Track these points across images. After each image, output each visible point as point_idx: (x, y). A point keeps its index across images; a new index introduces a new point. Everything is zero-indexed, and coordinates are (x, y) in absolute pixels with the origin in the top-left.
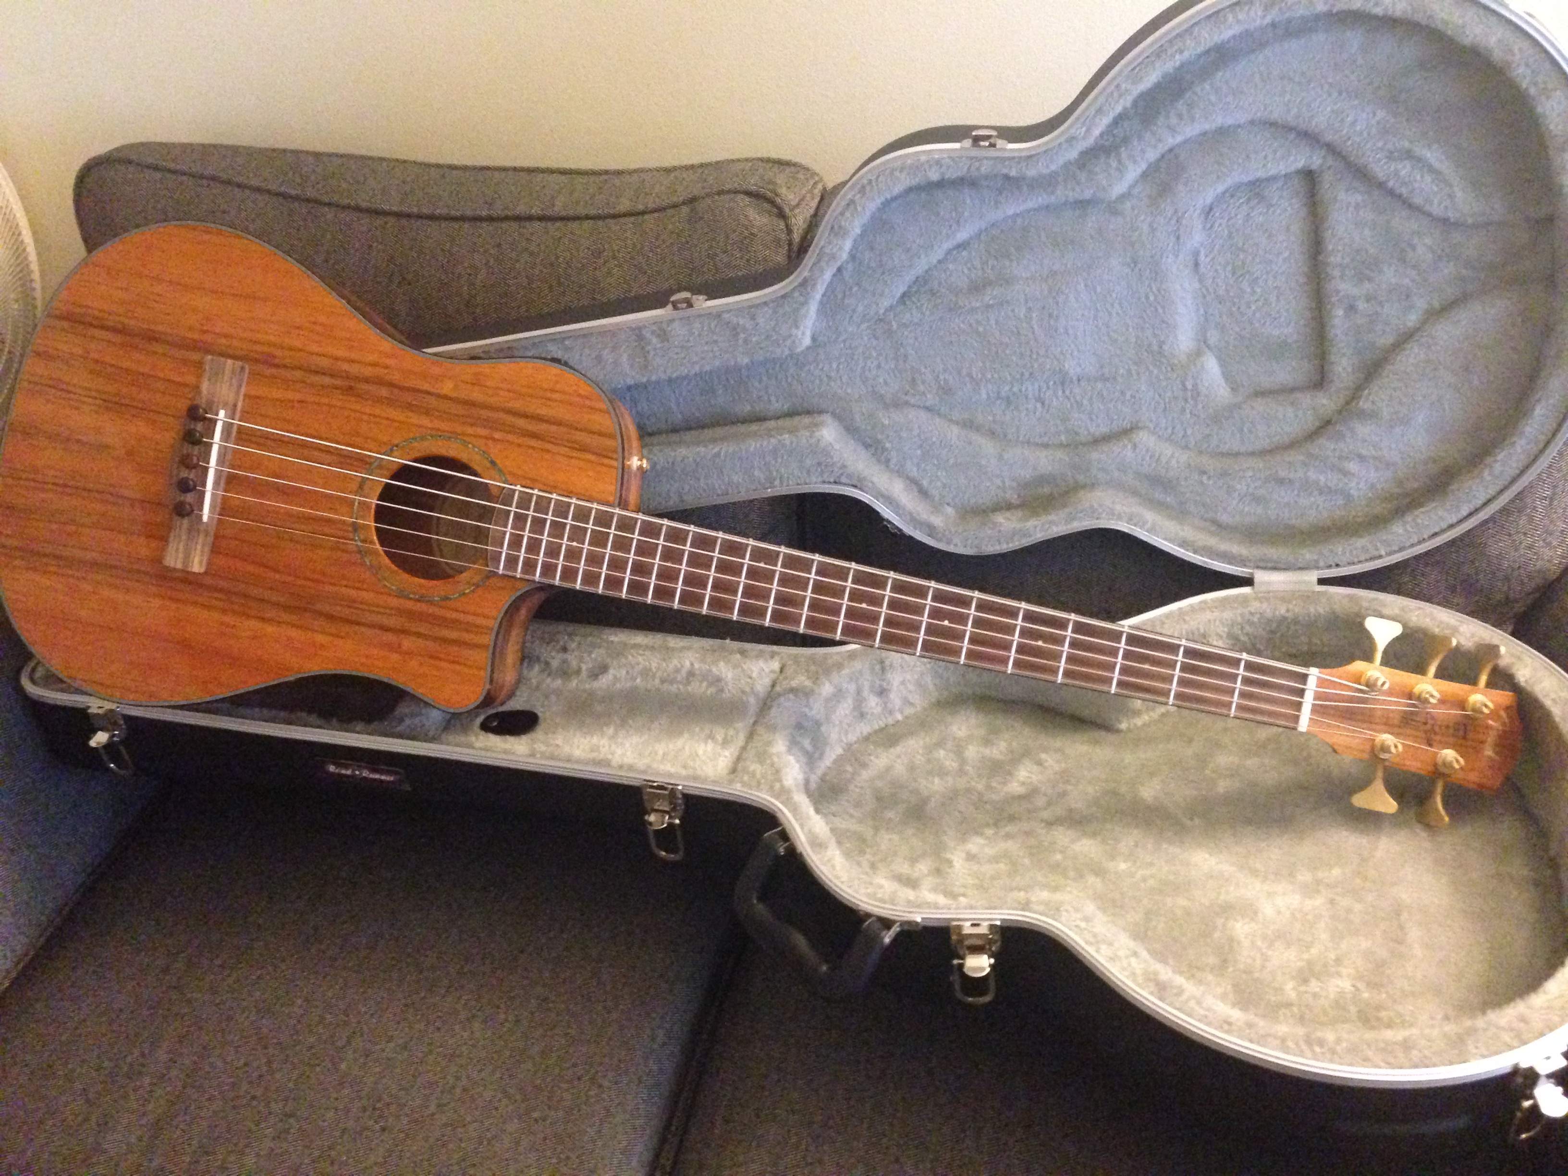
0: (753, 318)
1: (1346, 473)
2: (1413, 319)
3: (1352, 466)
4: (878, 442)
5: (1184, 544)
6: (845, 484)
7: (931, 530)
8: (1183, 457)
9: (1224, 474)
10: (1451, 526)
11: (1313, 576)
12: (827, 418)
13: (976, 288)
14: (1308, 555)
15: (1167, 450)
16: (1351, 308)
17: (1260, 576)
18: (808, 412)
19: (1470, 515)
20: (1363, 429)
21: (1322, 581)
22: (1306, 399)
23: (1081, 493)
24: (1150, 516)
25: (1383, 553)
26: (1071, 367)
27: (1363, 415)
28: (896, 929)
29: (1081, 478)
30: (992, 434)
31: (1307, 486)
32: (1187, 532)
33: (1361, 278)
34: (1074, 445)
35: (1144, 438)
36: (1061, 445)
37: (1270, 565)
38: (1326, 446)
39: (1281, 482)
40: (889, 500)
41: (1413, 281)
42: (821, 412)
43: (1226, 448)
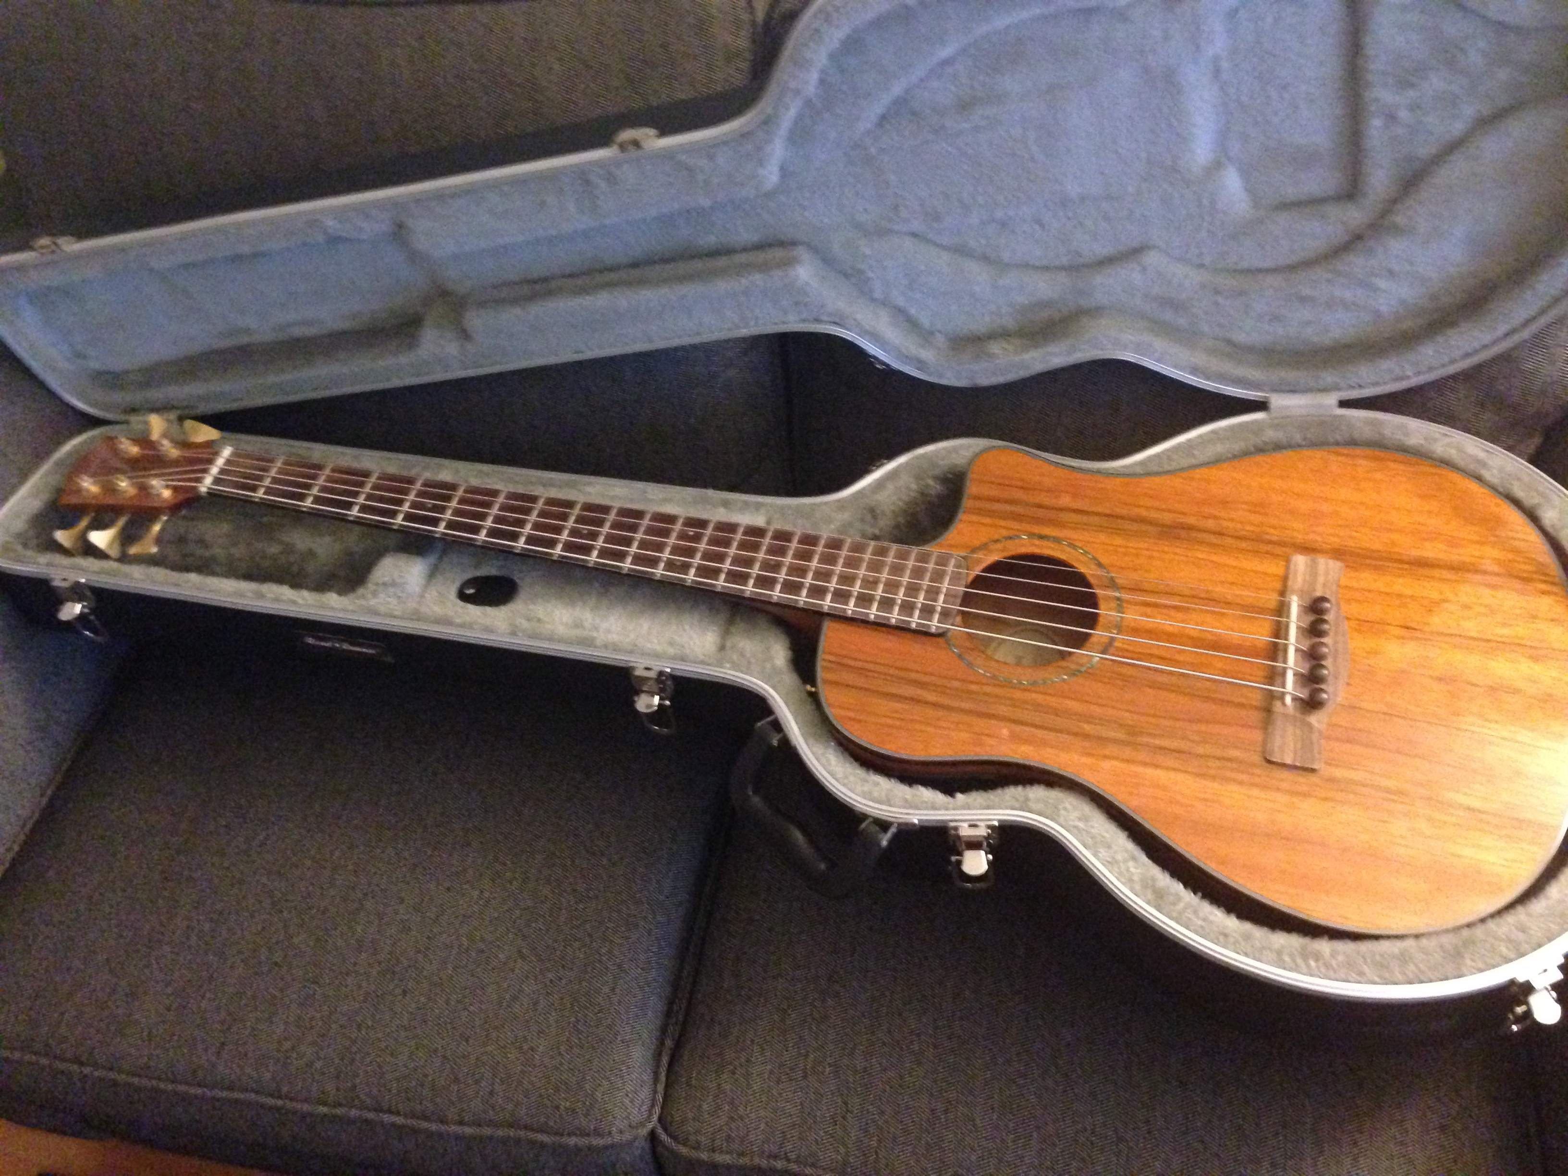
0: (711, 158)
1: (1376, 289)
2: (1458, 128)
3: (1382, 284)
4: (861, 272)
5: (1194, 371)
6: (826, 322)
7: (921, 364)
8: (1195, 277)
9: (1241, 293)
10: (1485, 347)
11: (1331, 400)
12: (801, 251)
13: (964, 106)
14: (1328, 377)
15: (1179, 271)
16: (1391, 118)
17: (1277, 401)
18: (782, 244)
19: (1507, 335)
20: (1396, 245)
21: (1343, 404)
22: (1334, 211)
23: (1084, 320)
24: (1159, 344)
25: (1409, 373)
26: (1073, 189)
27: (1397, 231)
28: (893, 830)
29: (1084, 302)
30: (985, 259)
31: (1330, 304)
32: (1200, 359)
33: (1404, 84)
34: (1073, 269)
35: (1152, 259)
36: (1062, 268)
37: (1287, 388)
38: (1354, 262)
39: (1303, 300)
40: (875, 337)
41: (1462, 87)
42: (794, 243)
43: (1245, 265)
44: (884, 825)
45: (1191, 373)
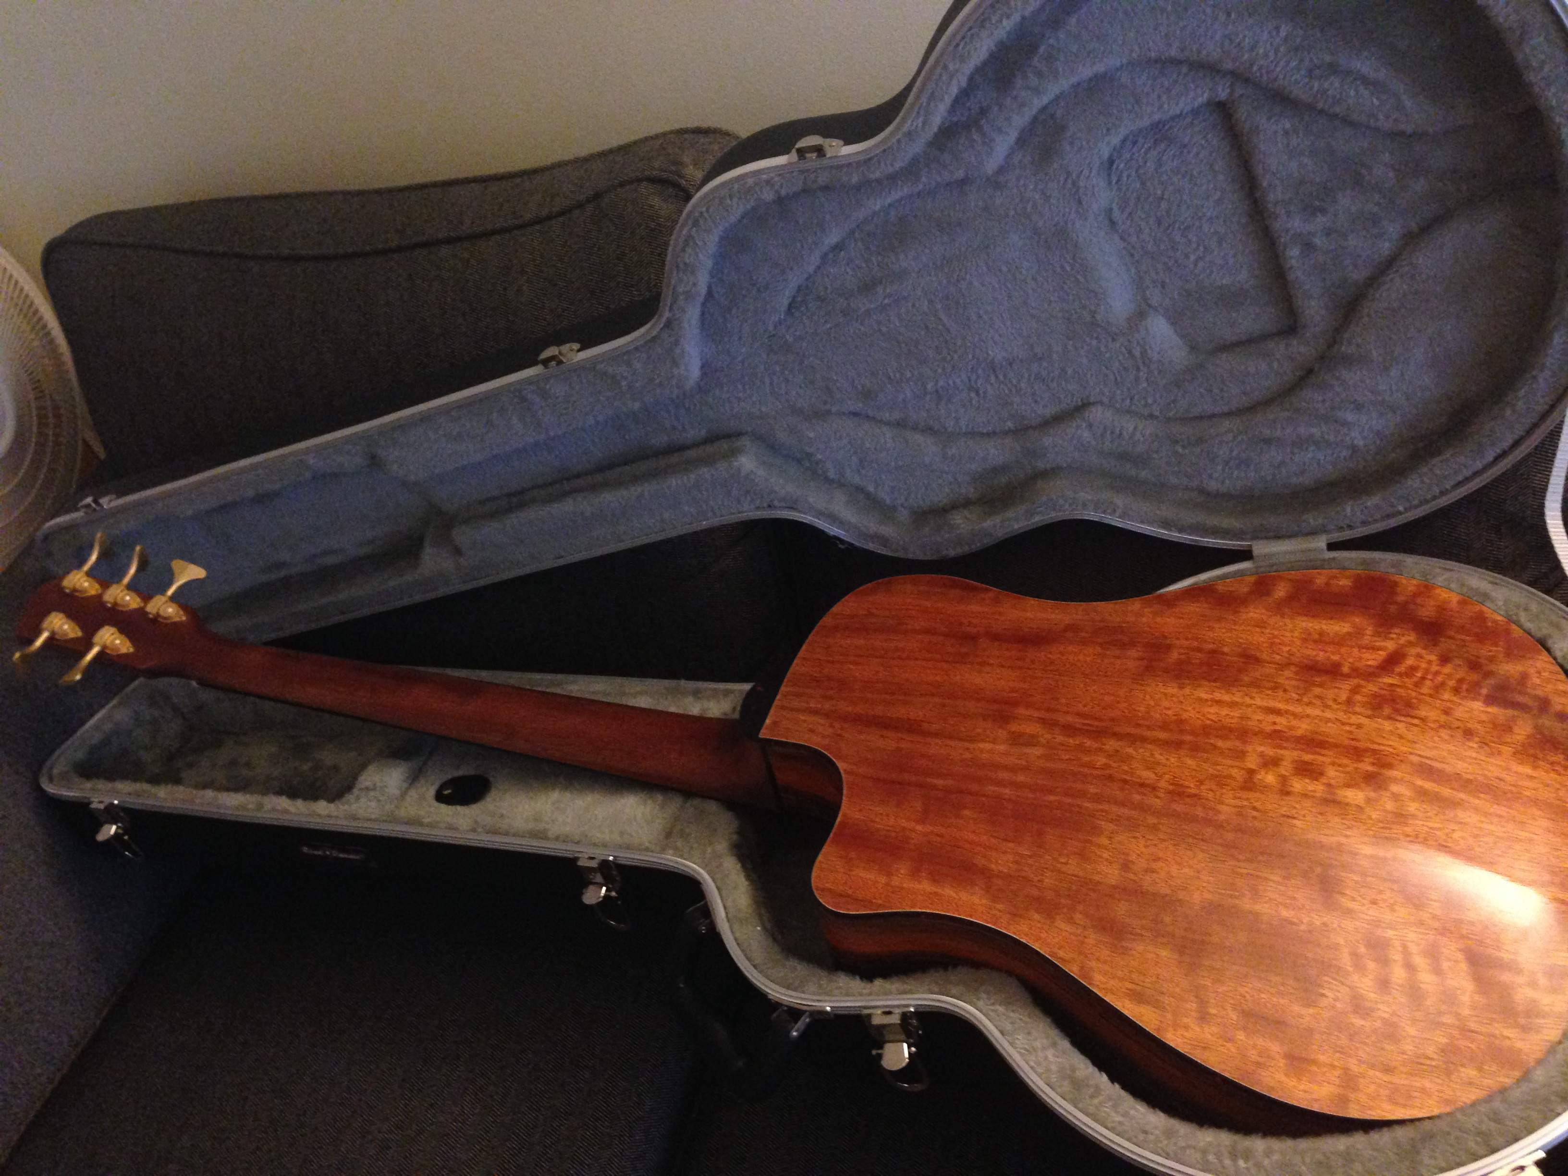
0: (629, 364)
1: (1345, 424)
2: (1386, 247)
3: (1350, 417)
5: (1166, 524)
7: (884, 541)
8: (1149, 428)
9: (1200, 441)
10: (1476, 474)
11: (1321, 542)
12: (745, 441)
14: (1312, 519)
15: (1128, 424)
16: (1308, 247)
17: (1260, 548)
18: (728, 436)
20: (1352, 376)
21: (1331, 547)
22: (1279, 348)
23: (1040, 483)
24: (1120, 501)
25: (1401, 508)
26: (997, 354)
27: (1348, 361)
28: (805, 1020)
29: (1041, 465)
30: (929, 430)
31: (1301, 443)
32: (1167, 512)
33: (1311, 210)
34: (1020, 431)
35: (1096, 414)
36: (1006, 433)
37: (1271, 534)
38: (1311, 397)
39: (1268, 441)
40: (833, 518)
41: (1378, 204)
42: (739, 434)
43: (1196, 411)
44: (795, 1013)
45: (1164, 528)
